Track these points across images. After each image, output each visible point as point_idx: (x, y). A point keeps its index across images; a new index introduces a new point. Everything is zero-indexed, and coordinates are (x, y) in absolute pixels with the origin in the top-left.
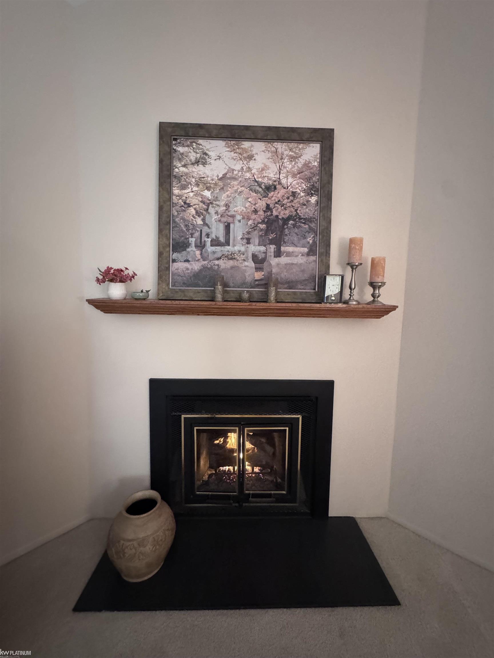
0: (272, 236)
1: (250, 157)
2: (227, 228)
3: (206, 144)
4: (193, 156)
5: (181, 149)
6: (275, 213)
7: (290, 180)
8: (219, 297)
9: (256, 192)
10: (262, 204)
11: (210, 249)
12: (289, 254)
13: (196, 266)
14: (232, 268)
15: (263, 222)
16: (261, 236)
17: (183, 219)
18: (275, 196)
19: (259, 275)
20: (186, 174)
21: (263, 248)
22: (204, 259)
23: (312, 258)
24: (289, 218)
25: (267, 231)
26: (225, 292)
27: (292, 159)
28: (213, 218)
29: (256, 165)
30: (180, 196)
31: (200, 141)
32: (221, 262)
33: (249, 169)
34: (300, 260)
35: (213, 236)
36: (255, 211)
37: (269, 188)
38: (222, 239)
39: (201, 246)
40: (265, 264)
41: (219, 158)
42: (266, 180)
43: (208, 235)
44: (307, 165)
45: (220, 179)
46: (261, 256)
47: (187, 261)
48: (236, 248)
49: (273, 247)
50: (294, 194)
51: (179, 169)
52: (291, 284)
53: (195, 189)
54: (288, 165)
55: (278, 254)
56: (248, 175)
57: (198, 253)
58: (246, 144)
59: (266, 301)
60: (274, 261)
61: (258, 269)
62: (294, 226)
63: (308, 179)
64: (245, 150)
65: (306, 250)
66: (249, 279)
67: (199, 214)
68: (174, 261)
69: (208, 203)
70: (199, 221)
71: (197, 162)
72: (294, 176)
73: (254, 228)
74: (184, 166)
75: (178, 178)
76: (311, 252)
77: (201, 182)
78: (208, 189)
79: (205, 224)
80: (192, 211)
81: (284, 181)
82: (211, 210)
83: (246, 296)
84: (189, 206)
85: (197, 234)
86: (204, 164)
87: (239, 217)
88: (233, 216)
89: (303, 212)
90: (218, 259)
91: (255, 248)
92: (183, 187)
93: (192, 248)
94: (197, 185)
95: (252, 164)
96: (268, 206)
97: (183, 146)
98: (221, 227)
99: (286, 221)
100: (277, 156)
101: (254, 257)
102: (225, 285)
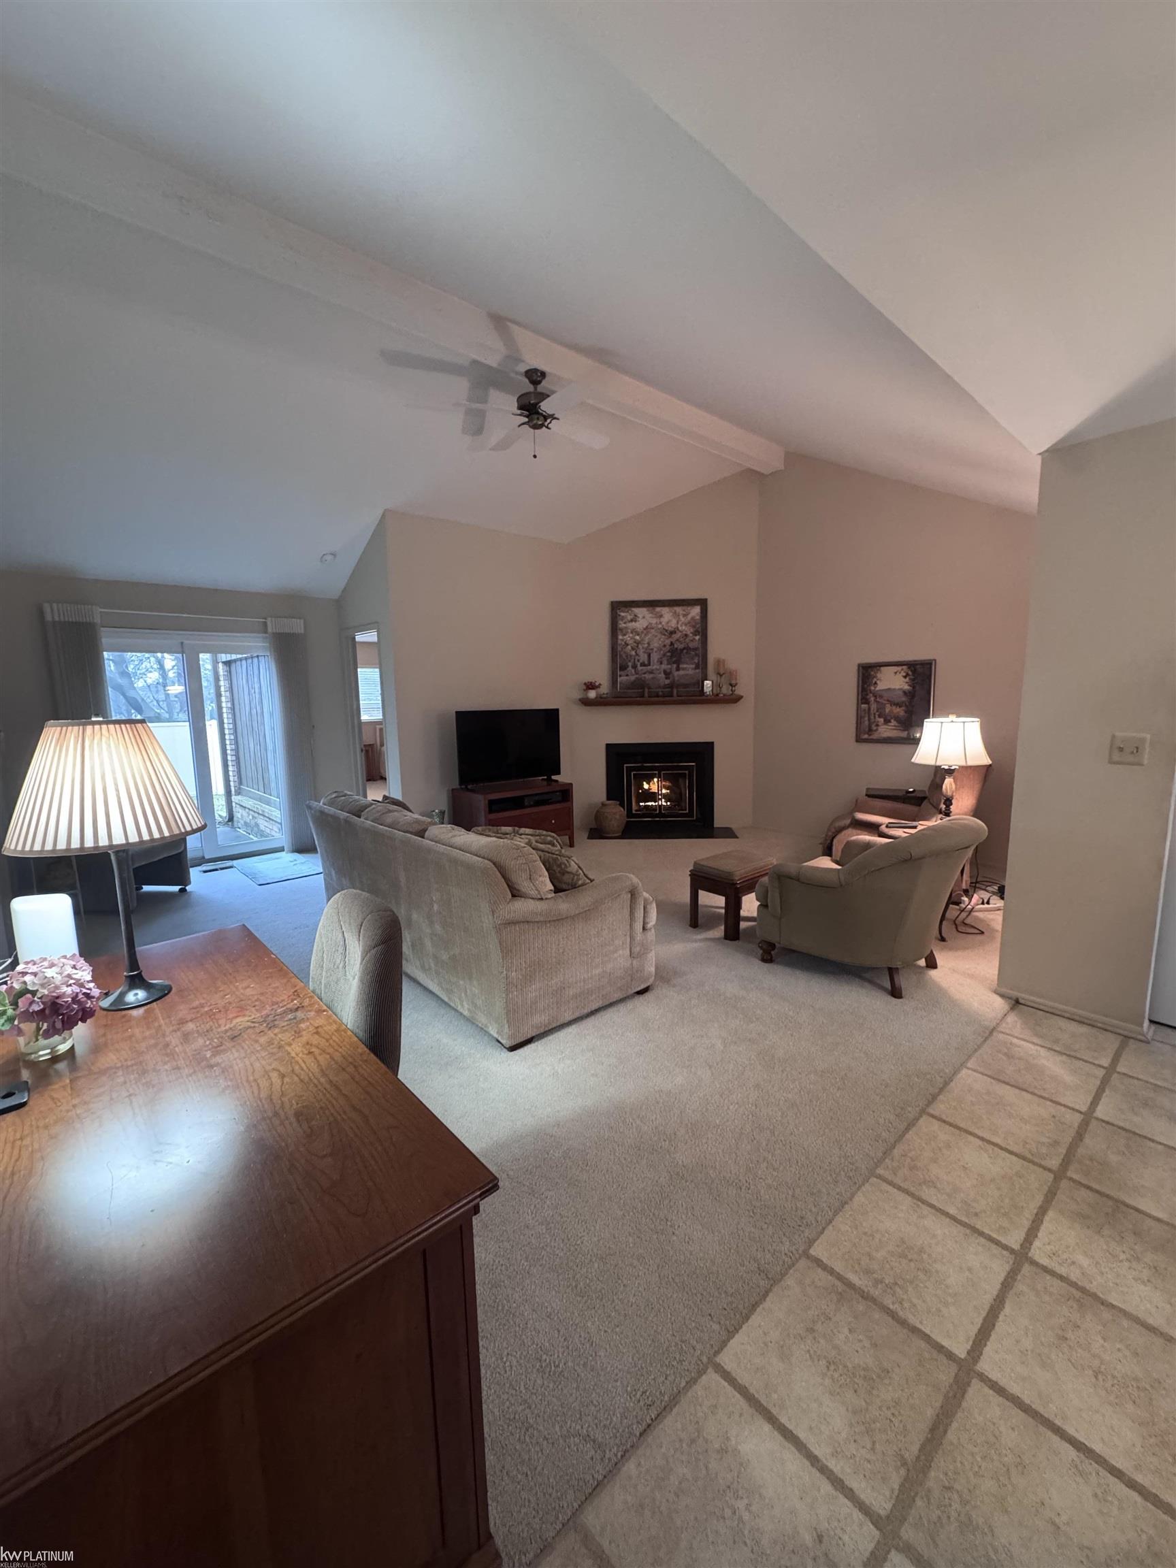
0: (674, 659)
1: (661, 616)
2: (649, 656)
3: (636, 610)
4: (629, 618)
5: (622, 614)
6: (676, 646)
7: (684, 627)
8: (646, 695)
9: (665, 635)
10: (668, 642)
11: (639, 668)
12: (683, 669)
13: (633, 678)
14: (653, 678)
15: (669, 651)
16: (668, 660)
17: (625, 652)
18: (676, 636)
19: (667, 682)
20: (626, 628)
21: (669, 666)
22: (637, 674)
23: (697, 671)
24: (684, 648)
25: (671, 656)
26: (649, 692)
27: (684, 616)
28: (641, 652)
29: (664, 620)
30: (622, 640)
31: (633, 609)
32: (646, 675)
33: (661, 623)
34: (691, 672)
35: (641, 661)
36: (665, 646)
37: (672, 633)
38: (646, 663)
39: (634, 667)
40: (671, 676)
41: (644, 617)
42: (670, 628)
43: (638, 661)
44: (693, 618)
45: (645, 629)
46: (668, 671)
47: (627, 675)
48: (654, 667)
49: (675, 666)
50: (686, 635)
51: (622, 625)
52: (686, 686)
53: (631, 635)
54: (683, 619)
55: (678, 669)
56: (660, 626)
57: (633, 671)
58: (658, 609)
59: (672, 696)
60: (676, 674)
61: (666, 678)
62: (687, 653)
63: (694, 627)
64: (658, 612)
65: (694, 666)
66: (662, 684)
67: (633, 649)
68: (620, 676)
69: (638, 643)
70: (633, 653)
71: (632, 621)
72: (686, 625)
73: (664, 655)
74: (625, 623)
75: (621, 630)
76: (697, 667)
77: (634, 631)
78: (638, 635)
79: (637, 654)
80: (629, 647)
81: (680, 628)
82: (640, 646)
83: (660, 693)
84: (628, 645)
85: (633, 660)
86: (635, 621)
87: (655, 649)
88: (652, 649)
89: (691, 645)
90: (645, 673)
91: (664, 666)
92: (625, 635)
93: (630, 668)
94: (632, 633)
95: (662, 619)
96: (671, 643)
97: (624, 612)
98: (646, 656)
99: (682, 650)
100: (676, 615)
101: (665, 672)
102: (649, 688)
